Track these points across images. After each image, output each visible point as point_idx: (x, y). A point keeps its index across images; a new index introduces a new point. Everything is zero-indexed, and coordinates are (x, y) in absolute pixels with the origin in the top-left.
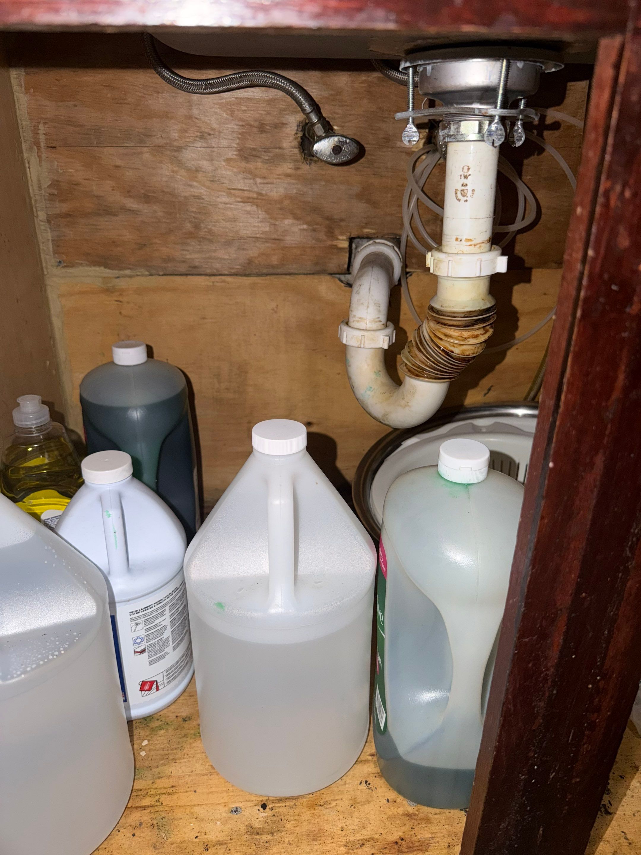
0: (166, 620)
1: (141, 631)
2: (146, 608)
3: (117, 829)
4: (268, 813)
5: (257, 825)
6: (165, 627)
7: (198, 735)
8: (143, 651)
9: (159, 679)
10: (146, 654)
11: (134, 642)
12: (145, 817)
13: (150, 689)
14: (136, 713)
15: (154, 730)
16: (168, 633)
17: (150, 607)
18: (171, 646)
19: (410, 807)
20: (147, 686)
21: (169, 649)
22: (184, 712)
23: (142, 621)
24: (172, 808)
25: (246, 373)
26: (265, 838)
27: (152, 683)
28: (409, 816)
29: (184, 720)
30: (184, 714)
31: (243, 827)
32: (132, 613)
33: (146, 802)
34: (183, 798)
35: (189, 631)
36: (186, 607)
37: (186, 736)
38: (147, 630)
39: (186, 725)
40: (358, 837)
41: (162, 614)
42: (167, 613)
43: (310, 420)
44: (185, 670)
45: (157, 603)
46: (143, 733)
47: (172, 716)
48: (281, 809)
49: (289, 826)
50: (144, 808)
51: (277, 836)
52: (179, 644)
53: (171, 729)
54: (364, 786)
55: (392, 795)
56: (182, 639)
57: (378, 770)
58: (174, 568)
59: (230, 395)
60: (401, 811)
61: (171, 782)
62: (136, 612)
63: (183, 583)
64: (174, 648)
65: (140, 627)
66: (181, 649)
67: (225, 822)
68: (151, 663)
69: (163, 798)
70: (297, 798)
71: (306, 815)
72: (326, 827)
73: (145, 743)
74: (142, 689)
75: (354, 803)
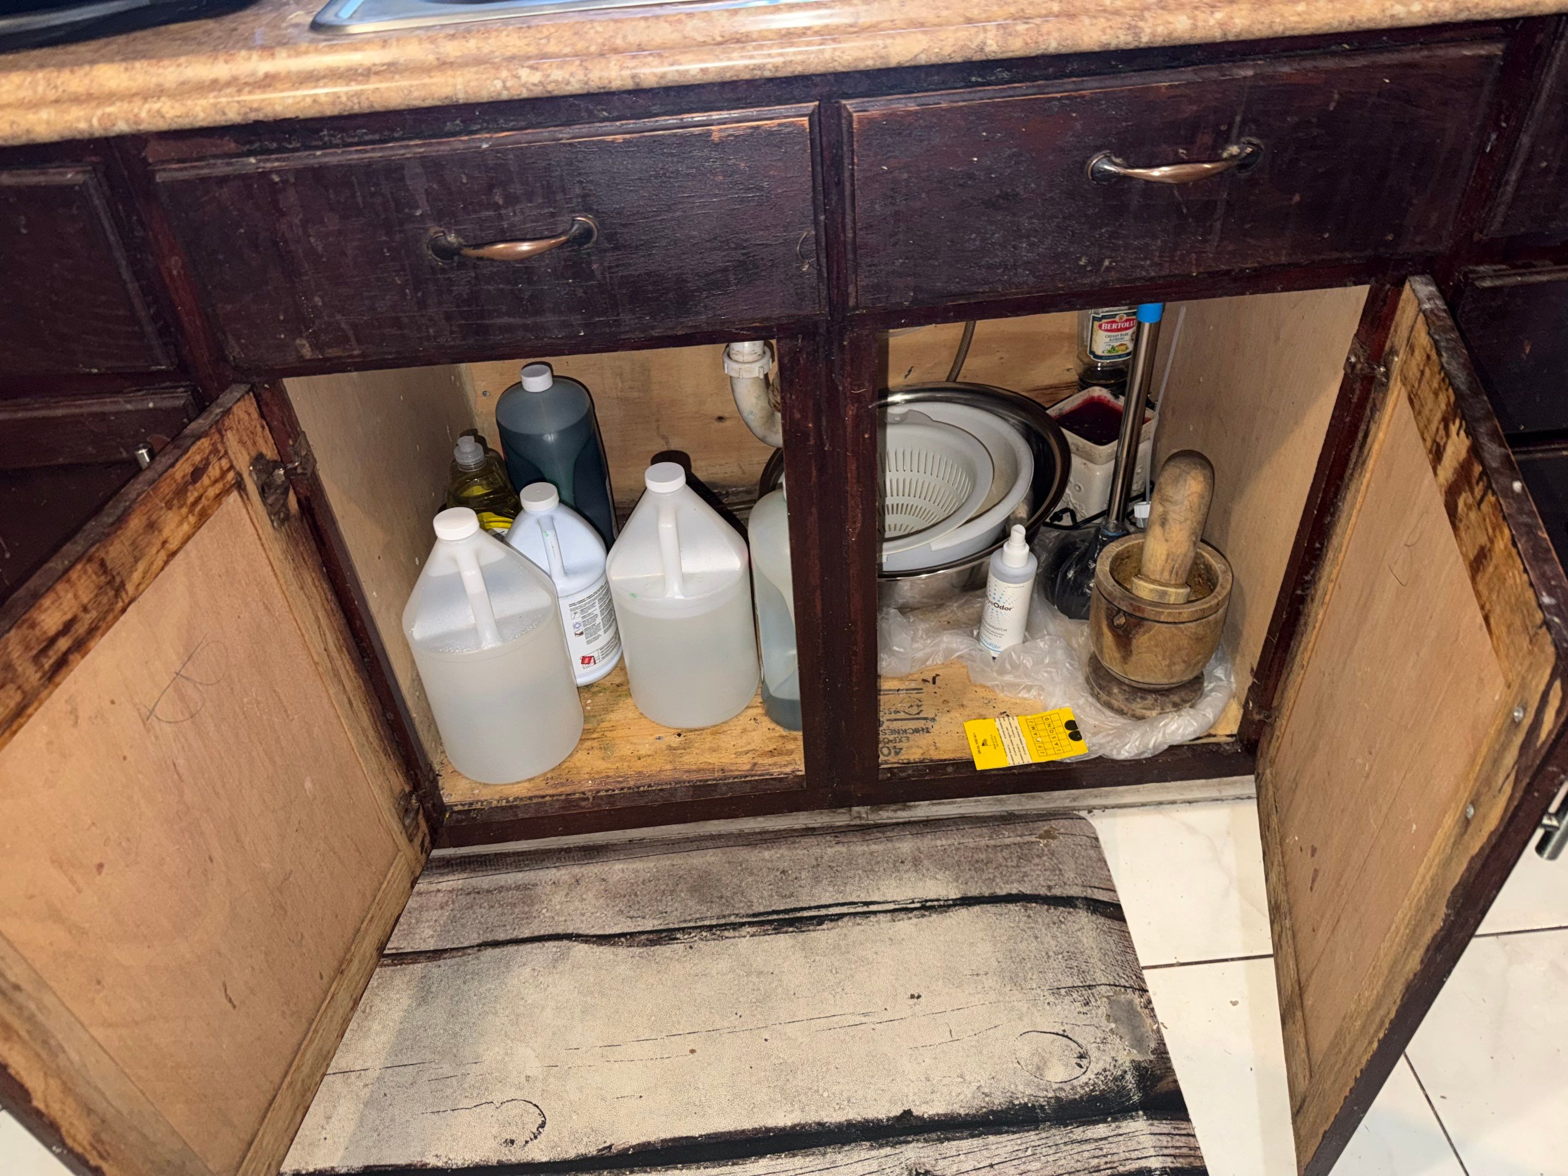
0: (597, 610)
1: (579, 619)
2: (581, 601)
3: (576, 750)
4: (682, 738)
5: (674, 745)
6: (596, 615)
7: (629, 694)
8: (582, 633)
9: (596, 655)
10: (583, 636)
11: (574, 626)
12: (595, 744)
13: (589, 663)
14: (581, 681)
15: (594, 694)
16: (599, 620)
17: (583, 600)
18: (603, 630)
19: (784, 732)
20: (586, 661)
21: (601, 632)
22: (618, 680)
23: (578, 611)
24: (614, 739)
25: (649, 370)
26: (679, 752)
27: (590, 658)
28: (783, 737)
29: (618, 686)
30: (617, 682)
31: (664, 747)
32: (571, 605)
33: (595, 735)
34: (620, 733)
35: (615, 619)
36: (611, 600)
37: (620, 696)
38: (583, 617)
39: (620, 689)
40: (745, 749)
41: (593, 606)
42: (597, 605)
43: (720, 414)
44: (615, 650)
45: (589, 597)
46: (586, 696)
47: (609, 684)
48: (691, 736)
49: (696, 745)
50: (594, 739)
51: (688, 750)
52: (608, 629)
53: (608, 692)
54: (753, 722)
55: (773, 725)
56: (611, 625)
57: (763, 712)
58: (600, 571)
59: (636, 395)
60: (777, 735)
61: (611, 724)
62: (574, 604)
63: (607, 582)
64: (605, 632)
65: (577, 615)
66: (611, 633)
67: (651, 744)
68: (589, 642)
69: (606, 733)
70: (703, 729)
71: (709, 738)
72: (722, 744)
73: (589, 701)
74: (583, 663)
75: (744, 731)
